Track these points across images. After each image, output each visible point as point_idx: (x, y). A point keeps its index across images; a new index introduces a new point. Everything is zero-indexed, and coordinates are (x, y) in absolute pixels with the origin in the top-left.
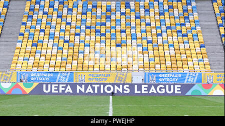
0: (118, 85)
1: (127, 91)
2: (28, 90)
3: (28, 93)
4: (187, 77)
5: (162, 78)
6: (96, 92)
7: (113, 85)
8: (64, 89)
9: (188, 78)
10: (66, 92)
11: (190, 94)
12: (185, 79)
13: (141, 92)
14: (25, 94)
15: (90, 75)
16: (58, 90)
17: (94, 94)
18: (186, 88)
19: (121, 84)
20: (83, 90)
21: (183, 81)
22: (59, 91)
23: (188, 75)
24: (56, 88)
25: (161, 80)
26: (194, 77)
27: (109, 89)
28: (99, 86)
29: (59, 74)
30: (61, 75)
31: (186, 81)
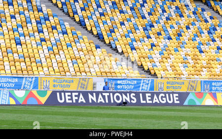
0: (126, 94)
1: (134, 100)
2: (43, 100)
3: (43, 103)
4: (141, 84)
5: (120, 84)
6: (107, 101)
7: (121, 93)
8: (77, 98)
9: (143, 86)
10: (79, 102)
11: (187, 104)
12: (139, 87)
13: (146, 102)
14: (40, 105)
15: (54, 81)
16: (72, 99)
17: (105, 104)
18: (183, 96)
19: (128, 92)
20: (95, 99)
21: (138, 89)
22: (73, 101)
23: (142, 81)
24: (70, 98)
25: (119, 87)
26: (148, 84)
27: (118, 98)
28: (108, 94)
29: (24, 79)
30: (26, 80)
31: (141, 88)
